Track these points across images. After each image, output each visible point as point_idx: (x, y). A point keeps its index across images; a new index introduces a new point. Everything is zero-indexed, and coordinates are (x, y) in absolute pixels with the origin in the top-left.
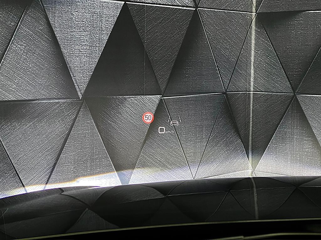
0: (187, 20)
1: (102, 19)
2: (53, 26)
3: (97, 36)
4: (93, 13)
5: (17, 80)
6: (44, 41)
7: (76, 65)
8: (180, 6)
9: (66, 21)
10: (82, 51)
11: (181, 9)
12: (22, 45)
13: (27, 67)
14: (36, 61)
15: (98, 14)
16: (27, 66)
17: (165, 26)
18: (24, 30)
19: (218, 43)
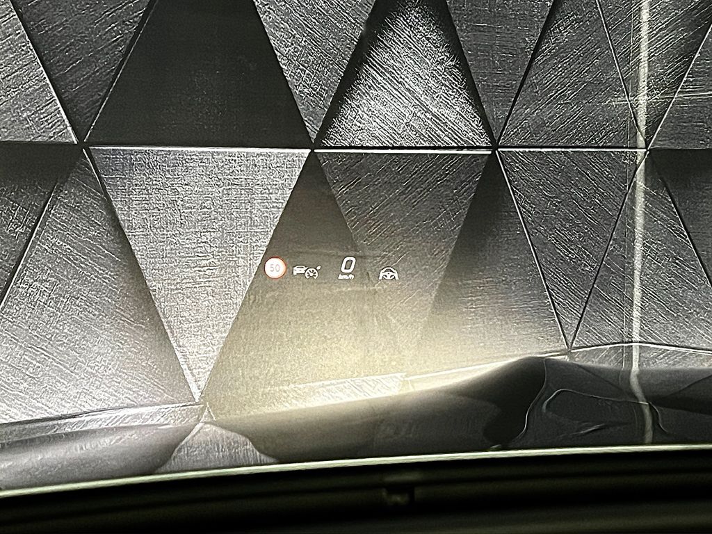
0: (469, 182)
1: (253, 198)
2: (125, 225)
3: (241, 240)
4: (229, 185)
5: (31, 369)
6: (101, 265)
7: (184, 319)
8: (453, 148)
9: (159, 210)
10: (201, 280)
11: (456, 154)
12: (45, 281)
13: (58, 334)
14: (81, 318)
15: (241, 186)
16: (58, 332)
17: (414, 200)
18: (49, 242)
19: (551, 230)
